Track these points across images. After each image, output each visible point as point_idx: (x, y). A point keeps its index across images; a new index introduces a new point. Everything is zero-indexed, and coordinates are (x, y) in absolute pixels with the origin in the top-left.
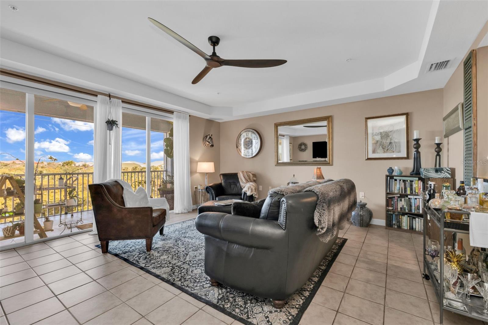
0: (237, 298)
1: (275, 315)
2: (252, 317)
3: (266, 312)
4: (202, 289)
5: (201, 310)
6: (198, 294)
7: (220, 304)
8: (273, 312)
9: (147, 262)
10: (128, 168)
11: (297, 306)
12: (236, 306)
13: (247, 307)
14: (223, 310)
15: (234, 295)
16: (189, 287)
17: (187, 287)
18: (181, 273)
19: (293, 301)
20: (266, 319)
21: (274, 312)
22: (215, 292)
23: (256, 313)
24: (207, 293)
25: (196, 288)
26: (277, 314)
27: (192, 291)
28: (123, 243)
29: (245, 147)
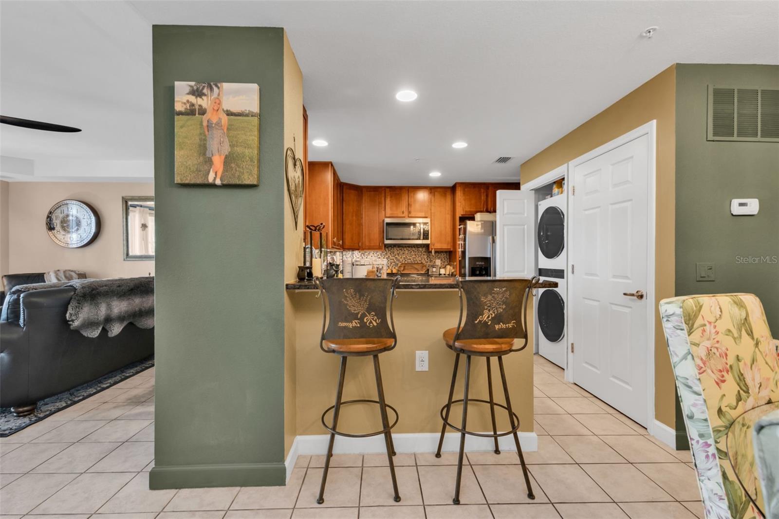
29: (65, 230)
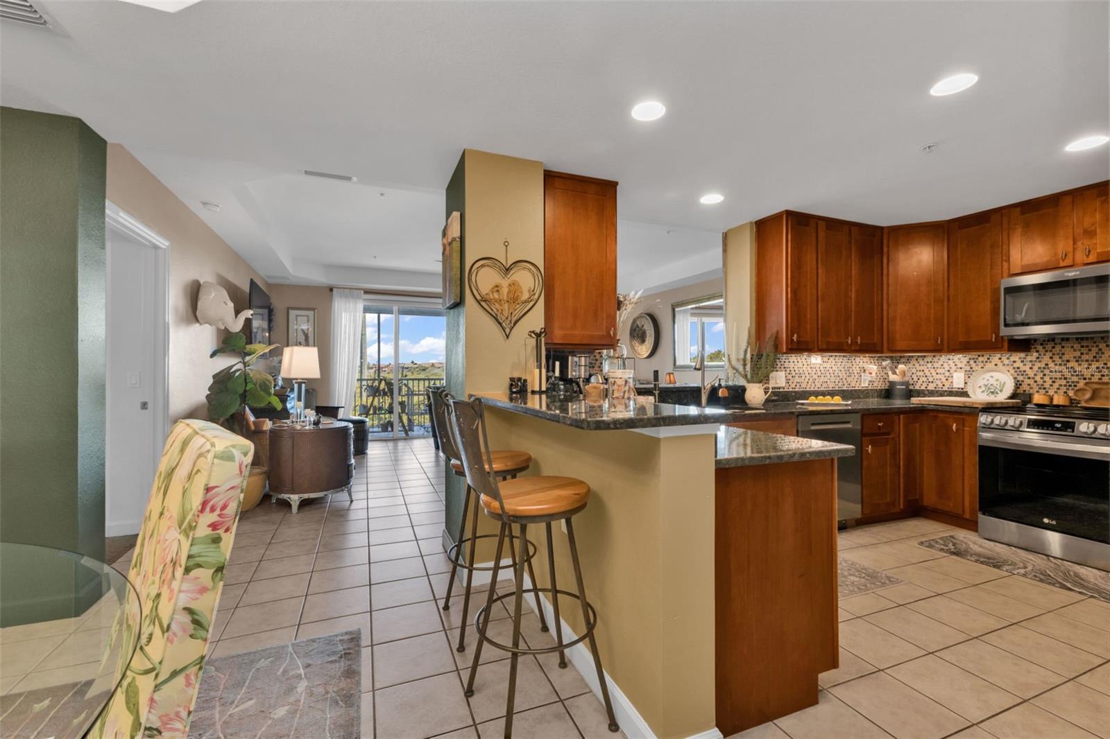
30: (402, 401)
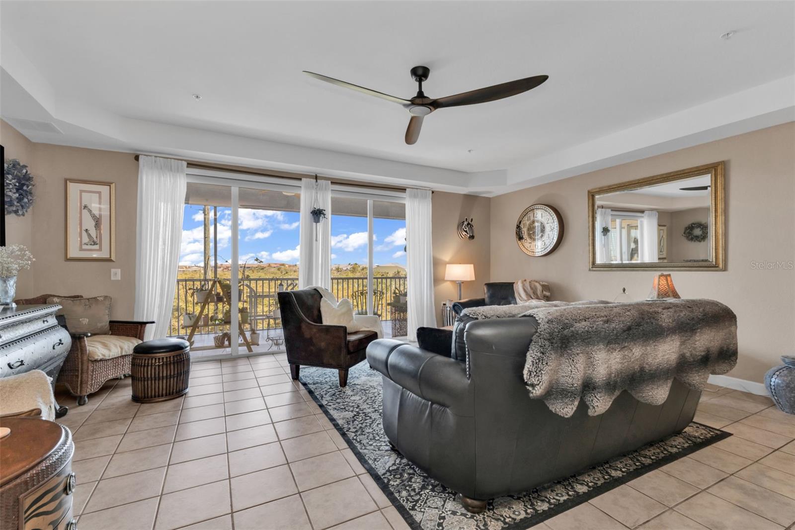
0: (416, 477)
1: (457, 520)
2: (419, 510)
3: (446, 510)
4: (376, 451)
5: (356, 477)
6: (365, 455)
7: (386, 477)
8: (458, 514)
9: (332, 400)
10: (388, 273)
11: (507, 520)
12: (406, 487)
13: (422, 494)
14: (385, 487)
15: (415, 471)
16: (361, 443)
17: (358, 442)
18: (362, 424)
19: (507, 509)
20: (440, 519)
21: (460, 514)
22: (390, 459)
23: (429, 507)
24: (379, 457)
25: (370, 447)
26: (463, 519)
27: (361, 449)
28: (321, 371)
29: (531, 238)
30: (243, 308)
